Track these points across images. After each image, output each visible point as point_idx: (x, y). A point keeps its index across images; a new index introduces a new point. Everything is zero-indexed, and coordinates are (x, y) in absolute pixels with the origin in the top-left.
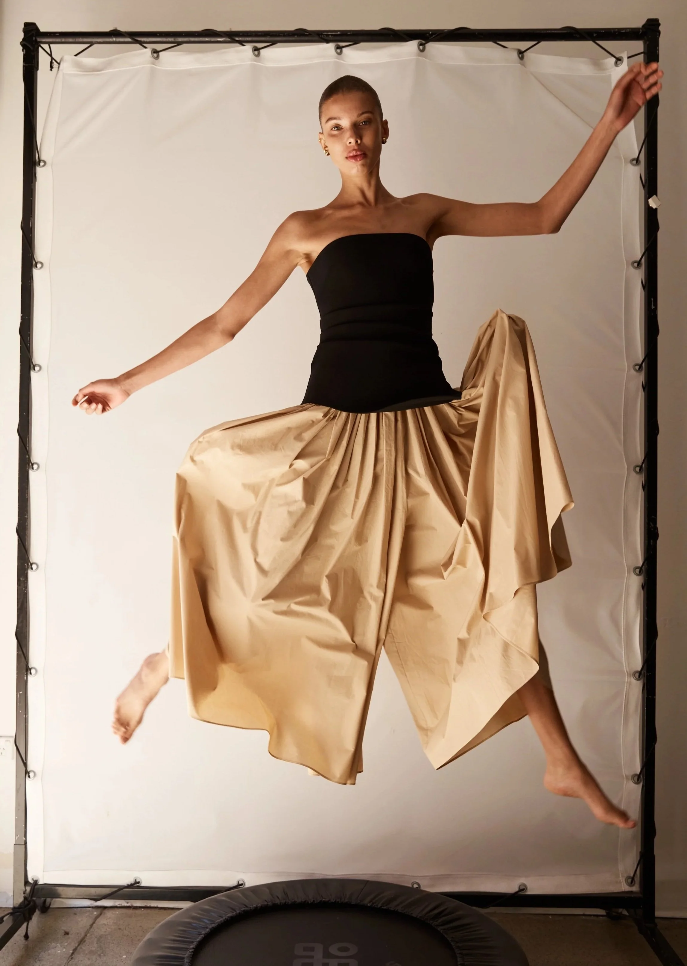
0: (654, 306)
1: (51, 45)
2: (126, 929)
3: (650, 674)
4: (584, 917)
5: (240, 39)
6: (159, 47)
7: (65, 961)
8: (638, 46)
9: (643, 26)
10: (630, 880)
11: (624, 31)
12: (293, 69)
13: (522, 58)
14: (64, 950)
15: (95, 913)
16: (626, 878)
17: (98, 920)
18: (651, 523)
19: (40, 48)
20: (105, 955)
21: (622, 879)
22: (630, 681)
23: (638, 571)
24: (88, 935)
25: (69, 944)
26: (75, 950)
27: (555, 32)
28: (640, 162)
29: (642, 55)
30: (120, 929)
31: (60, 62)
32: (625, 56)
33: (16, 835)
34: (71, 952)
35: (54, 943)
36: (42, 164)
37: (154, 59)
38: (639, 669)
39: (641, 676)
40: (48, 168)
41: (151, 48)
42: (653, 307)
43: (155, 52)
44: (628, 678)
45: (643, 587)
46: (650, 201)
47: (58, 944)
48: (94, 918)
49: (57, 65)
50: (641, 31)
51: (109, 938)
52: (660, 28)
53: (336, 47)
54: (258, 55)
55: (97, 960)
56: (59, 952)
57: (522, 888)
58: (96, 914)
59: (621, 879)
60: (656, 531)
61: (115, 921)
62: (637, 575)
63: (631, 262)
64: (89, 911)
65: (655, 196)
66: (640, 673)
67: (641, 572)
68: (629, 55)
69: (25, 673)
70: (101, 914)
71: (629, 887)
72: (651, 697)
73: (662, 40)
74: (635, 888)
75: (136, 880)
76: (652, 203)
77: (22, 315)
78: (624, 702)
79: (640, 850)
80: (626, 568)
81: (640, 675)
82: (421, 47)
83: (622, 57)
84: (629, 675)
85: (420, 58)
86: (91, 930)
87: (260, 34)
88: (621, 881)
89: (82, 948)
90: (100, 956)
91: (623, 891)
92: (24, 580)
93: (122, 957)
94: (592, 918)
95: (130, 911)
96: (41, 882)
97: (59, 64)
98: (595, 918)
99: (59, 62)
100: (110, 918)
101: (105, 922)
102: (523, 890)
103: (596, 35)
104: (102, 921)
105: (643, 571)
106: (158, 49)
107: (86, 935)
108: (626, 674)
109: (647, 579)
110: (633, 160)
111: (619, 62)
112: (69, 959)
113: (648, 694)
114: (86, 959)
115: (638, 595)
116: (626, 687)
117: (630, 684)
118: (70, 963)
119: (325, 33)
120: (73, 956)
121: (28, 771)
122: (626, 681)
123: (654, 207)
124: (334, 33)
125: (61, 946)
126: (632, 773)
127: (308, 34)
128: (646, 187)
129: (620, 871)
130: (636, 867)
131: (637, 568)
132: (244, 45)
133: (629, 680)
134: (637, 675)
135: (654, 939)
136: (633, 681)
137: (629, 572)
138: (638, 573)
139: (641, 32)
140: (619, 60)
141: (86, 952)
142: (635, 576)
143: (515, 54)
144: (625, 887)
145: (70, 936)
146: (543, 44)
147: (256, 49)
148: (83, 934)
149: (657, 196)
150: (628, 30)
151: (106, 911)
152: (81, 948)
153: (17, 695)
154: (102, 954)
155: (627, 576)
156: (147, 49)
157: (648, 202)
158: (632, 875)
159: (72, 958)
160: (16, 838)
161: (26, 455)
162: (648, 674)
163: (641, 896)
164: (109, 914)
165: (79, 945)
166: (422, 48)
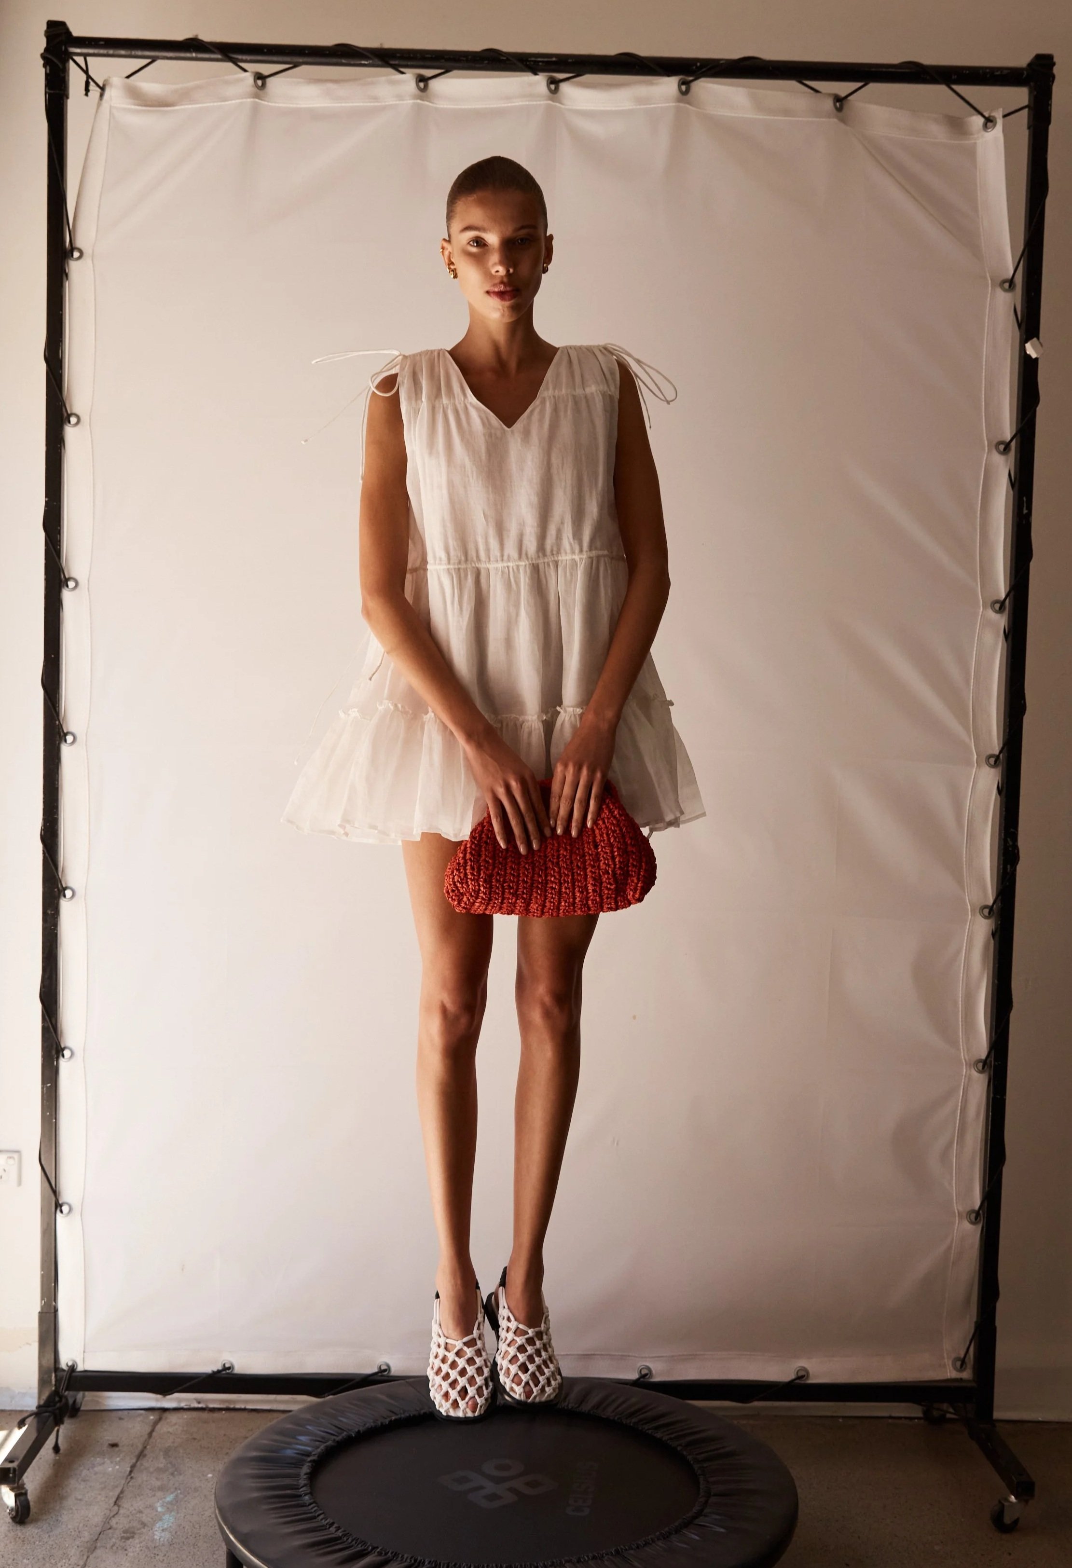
0: (1027, 509)
1: (88, 59)
2: (203, 1439)
3: (1000, 1063)
4: (890, 1421)
5: (397, 62)
6: (265, 69)
7: (123, 1482)
8: (1020, 95)
9: (1029, 65)
10: (959, 1364)
11: (998, 73)
12: (479, 115)
13: (840, 110)
14: (117, 1467)
15: (152, 1417)
16: (955, 1359)
17: (159, 1426)
18: (1009, 840)
19: (71, 62)
20: (181, 1474)
21: (948, 1362)
22: (970, 1075)
23: (986, 911)
24: (148, 1447)
25: (122, 1459)
26: (133, 1467)
27: (893, 70)
28: (1015, 286)
29: (1026, 110)
30: (195, 1439)
31: (104, 85)
32: (998, 115)
33: (42, 1299)
34: (129, 1469)
35: (99, 1457)
36: (76, 254)
37: (258, 88)
38: (984, 1057)
39: (986, 1067)
40: (86, 262)
41: (252, 72)
42: (1025, 511)
43: (259, 77)
44: (966, 1069)
45: (993, 935)
46: (1028, 346)
47: (106, 1460)
48: (152, 1424)
49: (99, 90)
50: (1025, 73)
51: (181, 1451)
52: (1056, 70)
53: (549, 81)
54: (424, 89)
55: (170, 1480)
56: (110, 1469)
57: (800, 1374)
58: (153, 1419)
59: (946, 1360)
60: (1016, 851)
61: (185, 1429)
62: (986, 917)
63: (994, 443)
64: (141, 1415)
65: (1035, 339)
66: (985, 1062)
67: (992, 913)
68: (1007, 112)
69: (55, 1056)
70: (160, 1419)
71: (958, 1373)
72: (998, 1097)
73: (1057, 89)
74: (967, 1375)
75: (224, 1365)
76: (1031, 350)
77: (47, 499)
78: (960, 1104)
79: (975, 1319)
80: (969, 907)
81: (984, 1065)
82: (684, 88)
83: (994, 117)
84: (969, 1065)
85: (682, 105)
86: (152, 1440)
87: (430, 56)
88: (947, 1364)
89: (144, 1464)
90: (172, 1474)
91: (949, 1377)
92: (53, 915)
93: (206, 1476)
94: (903, 1421)
95: (205, 1415)
96: (80, 1368)
97: (103, 89)
98: (907, 1422)
99: (101, 85)
100: (176, 1424)
101: (171, 1430)
102: (803, 1377)
103: (956, 77)
104: (163, 1428)
105: (994, 913)
106: (266, 73)
107: (145, 1447)
108: (964, 1063)
109: (999, 922)
110: (1004, 281)
111: (989, 124)
112: (127, 1478)
113: (995, 1093)
114: (154, 1479)
115: (986, 947)
116: (964, 1083)
117: (969, 1078)
118: (130, 1484)
119: (533, 59)
120: (132, 1475)
121: (60, 1202)
122: (964, 1073)
123: (1034, 356)
124: (546, 60)
125: (112, 1462)
126: (969, 1209)
127: (505, 58)
128: (1023, 326)
129: (945, 1350)
130: (968, 1343)
131: (985, 907)
132: (403, 73)
133: (968, 1072)
134: (980, 1065)
135: (989, 1444)
136: (975, 1074)
137: (973, 914)
138: (987, 915)
139: (1024, 76)
140: (989, 122)
141: (151, 1470)
142: (983, 919)
143: (829, 104)
144: (950, 1373)
145: (120, 1448)
146: (873, 87)
147: (422, 79)
148: (140, 1447)
149: (1038, 339)
150: (1005, 72)
151: (167, 1414)
152: (142, 1465)
153: (43, 1088)
154: (176, 1473)
155: (971, 920)
156: (247, 74)
157: (1025, 347)
158: (962, 1356)
159: (132, 1478)
160: (41, 1303)
161: (56, 721)
162: (996, 1063)
163: (974, 1385)
164: (173, 1418)
165: (137, 1462)
166: (685, 90)
